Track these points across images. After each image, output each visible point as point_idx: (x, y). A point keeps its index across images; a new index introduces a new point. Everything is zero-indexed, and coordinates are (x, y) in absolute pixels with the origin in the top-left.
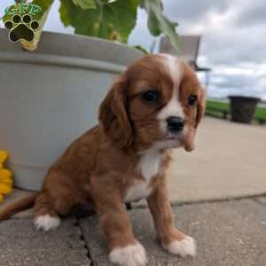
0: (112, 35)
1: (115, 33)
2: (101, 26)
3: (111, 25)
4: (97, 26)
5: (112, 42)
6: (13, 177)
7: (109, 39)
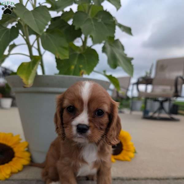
0: (81, 72)
1: (82, 71)
2: (75, 67)
3: (81, 66)
4: (73, 67)
5: (81, 77)
6: (31, 157)
7: (79, 75)
